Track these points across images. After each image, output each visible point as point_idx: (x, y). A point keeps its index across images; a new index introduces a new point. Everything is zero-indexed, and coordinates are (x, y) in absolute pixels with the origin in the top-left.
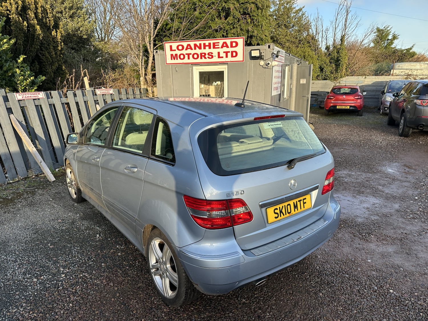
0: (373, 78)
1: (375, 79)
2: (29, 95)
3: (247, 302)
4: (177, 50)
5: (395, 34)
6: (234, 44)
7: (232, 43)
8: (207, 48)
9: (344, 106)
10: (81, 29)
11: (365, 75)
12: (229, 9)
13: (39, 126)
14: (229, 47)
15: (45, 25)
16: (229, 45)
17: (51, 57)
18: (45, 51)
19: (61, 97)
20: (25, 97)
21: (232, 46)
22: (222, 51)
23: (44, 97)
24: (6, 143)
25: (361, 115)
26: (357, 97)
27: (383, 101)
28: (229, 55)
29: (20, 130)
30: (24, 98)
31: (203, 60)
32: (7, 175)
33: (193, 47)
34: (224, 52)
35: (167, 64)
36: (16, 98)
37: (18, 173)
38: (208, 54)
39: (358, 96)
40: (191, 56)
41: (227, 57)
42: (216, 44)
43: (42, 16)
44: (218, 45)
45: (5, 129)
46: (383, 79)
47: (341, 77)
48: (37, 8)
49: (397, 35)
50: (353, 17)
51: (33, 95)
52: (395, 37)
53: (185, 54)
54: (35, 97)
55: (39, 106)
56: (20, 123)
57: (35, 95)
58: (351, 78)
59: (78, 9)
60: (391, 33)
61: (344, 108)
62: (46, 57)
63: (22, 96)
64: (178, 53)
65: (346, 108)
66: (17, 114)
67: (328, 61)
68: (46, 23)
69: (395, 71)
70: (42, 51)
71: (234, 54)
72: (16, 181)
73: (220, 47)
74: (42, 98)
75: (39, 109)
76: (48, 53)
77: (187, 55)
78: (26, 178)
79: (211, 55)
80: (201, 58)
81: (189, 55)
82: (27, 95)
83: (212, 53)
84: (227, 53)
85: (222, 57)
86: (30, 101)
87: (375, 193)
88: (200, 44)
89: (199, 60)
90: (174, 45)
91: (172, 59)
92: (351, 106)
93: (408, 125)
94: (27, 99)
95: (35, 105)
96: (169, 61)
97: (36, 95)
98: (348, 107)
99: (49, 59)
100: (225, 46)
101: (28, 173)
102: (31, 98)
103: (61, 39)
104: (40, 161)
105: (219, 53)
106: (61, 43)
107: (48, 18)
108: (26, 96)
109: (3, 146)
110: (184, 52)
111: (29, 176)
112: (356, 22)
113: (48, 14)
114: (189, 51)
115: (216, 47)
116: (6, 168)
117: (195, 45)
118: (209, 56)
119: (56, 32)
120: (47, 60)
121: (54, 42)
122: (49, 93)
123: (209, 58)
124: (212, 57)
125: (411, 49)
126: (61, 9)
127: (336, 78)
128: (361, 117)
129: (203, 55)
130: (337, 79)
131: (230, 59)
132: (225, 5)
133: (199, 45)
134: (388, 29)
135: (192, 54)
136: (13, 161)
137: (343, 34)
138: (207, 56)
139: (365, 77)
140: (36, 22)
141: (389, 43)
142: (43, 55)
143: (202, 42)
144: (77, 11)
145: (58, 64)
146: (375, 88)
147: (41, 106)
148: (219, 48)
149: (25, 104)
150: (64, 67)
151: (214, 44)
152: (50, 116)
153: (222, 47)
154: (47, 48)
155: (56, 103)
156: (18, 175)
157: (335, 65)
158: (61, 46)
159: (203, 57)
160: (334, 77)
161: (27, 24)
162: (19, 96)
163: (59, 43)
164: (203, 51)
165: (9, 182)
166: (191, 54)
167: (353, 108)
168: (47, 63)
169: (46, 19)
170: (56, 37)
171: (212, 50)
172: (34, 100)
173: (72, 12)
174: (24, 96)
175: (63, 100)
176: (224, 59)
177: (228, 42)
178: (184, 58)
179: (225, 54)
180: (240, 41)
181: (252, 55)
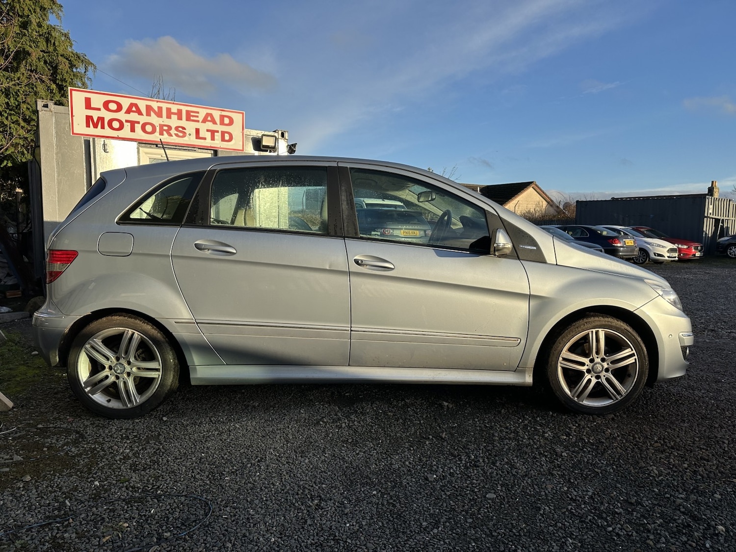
4: (102, 109)
6: (227, 121)
7: (222, 117)
8: (174, 117)
14: (217, 124)
16: (218, 120)
21: (222, 123)
22: (203, 128)
28: (218, 136)
31: (166, 138)
33: (144, 110)
34: (208, 131)
35: (73, 133)
38: (177, 128)
40: (138, 127)
41: (213, 138)
42: (192, 114)
44: (197, 117)
53: (124, 122)
64: (108, 116)
73: (200, 121)
77: (129, 124)
79: (181, 130)
80: (161, 134)
81: (133, 124)
83: (184, 128)
84: (213, 132)
85: (205, 139)
88: (160, 108)
89: (156, 137)
90: (97, 100)
91: (88, 126)
96: (80, 127)
100: (209, 121)
105: (197, 131)
110: (122, 116)
114: (133, 117)
115: (192, 118)
117: (149, 109)
118: (176, 132)
123: (176, 135)
124: (184, 134)
129: (165, 128)
131: (218, 143)
133: (156, 109)
135: (141, 123)
138: (173, 132)
143: (164, 106)
148: (198, 121)
151: (188, 112)
153: (205, 121)
159: (165, 133)
164: (164, 120)
166: (138, 123)
171: (183, 123)
176: (208, 142)
177: (217, 114)
178: (121, 127)
179: (209, 133)
180: (238, 118)
181: (263, 144)
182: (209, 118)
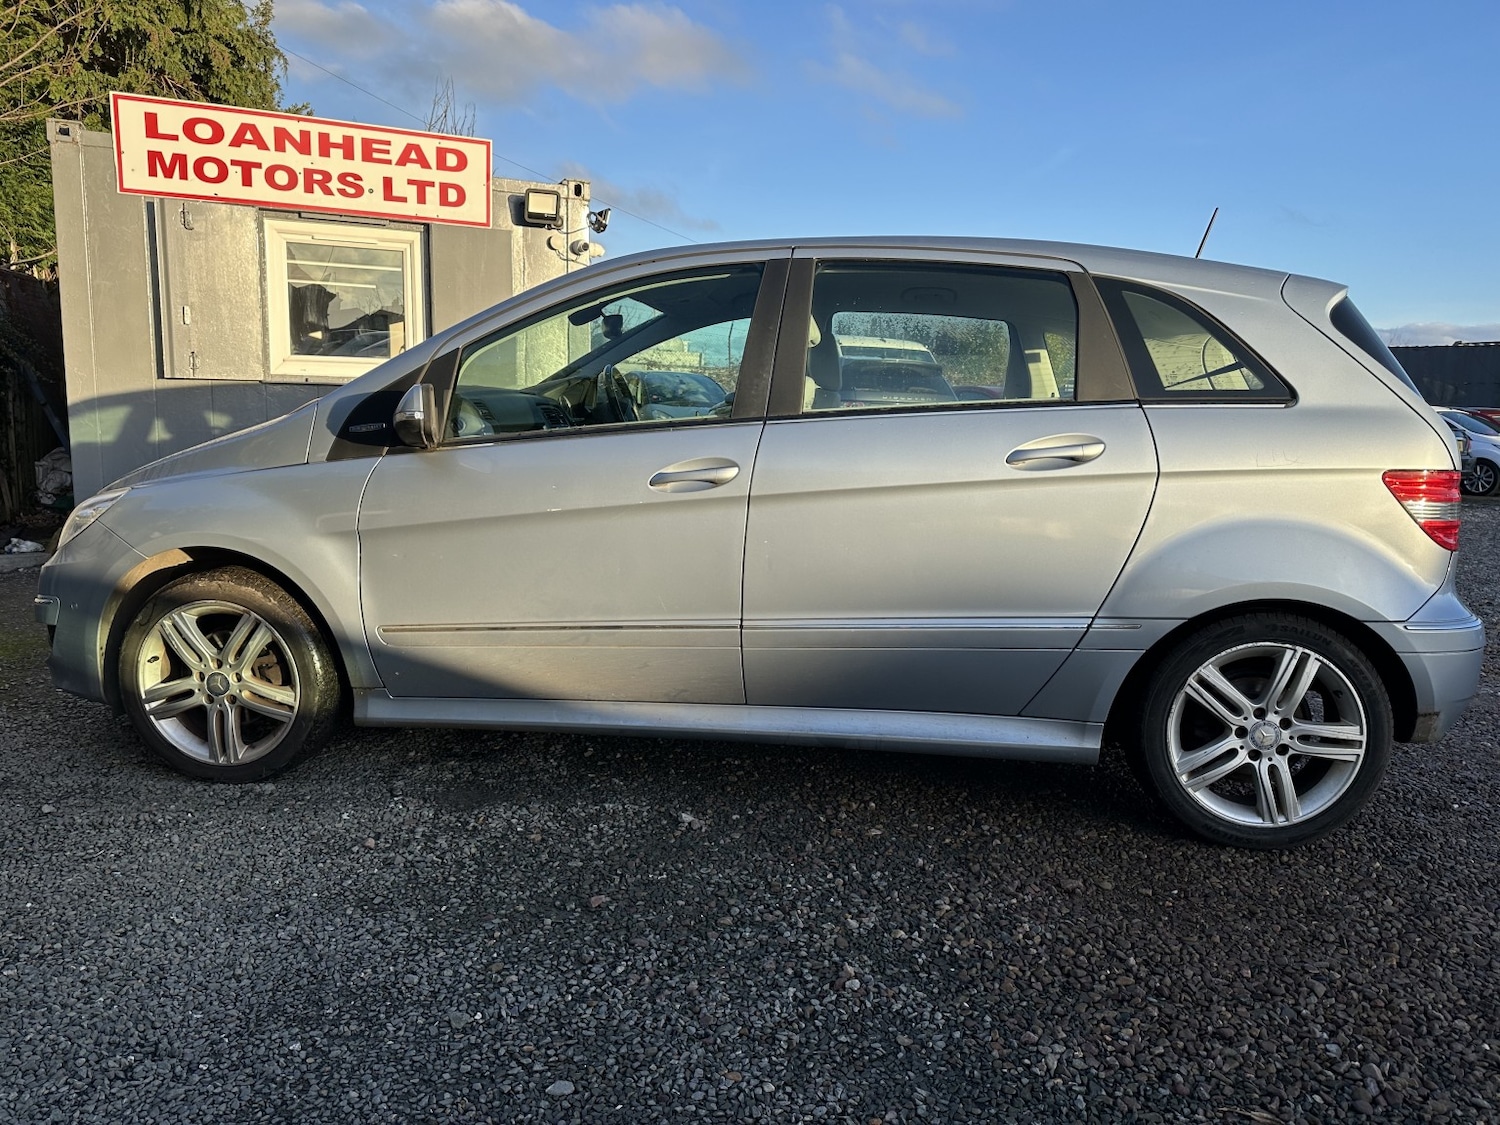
4: (182, 137)
6: (452, 160)
7: (441, 153)
8: (337, 153)
14: (430, 168)
16: (432, 159)
21: (442, 165)
22: (401, 175)
28: (432, 194)
31: (318, 198)
33: (269, 139)
34: (411, 182)
35: (122, 189)
38: (342, 178)
40: (258, 175)
41: (422, 199)
42: (375, 146)
44: (388, 152)
53: (228, 164)
64: (193, 152)
71: (452, 196)
73: (394, 161)
77: (239, 169)
79: (352, 184)
80: (309, 189)
81: (247, 168)
83: (358, 178)
84: (422, 187)
85: (404, 200)
88: (305, 135)
89: (298, 196)
90: (171, 117)
91: (153, 173)
96: (136, 175)
100: (413, 161)
105: (388, 183)
110: (223, 151)
114: (248, 153)
115: (376, 155)
117: (281, 136)
118: (342, 186)
123: (342, 192)
124: (360, 192)
129: (317, 177)
131: (432, 209)
133: (297, 137)
135: (265, 167)
138: (334, 185)
143: (315, 130)
148: (389, 162)
151: (366, 143)
153: (403, 160)
159: (316, 187)
164: (315, 161)
166: (259, 166)
171: (357, 166)
176: (412, 208)
177: (430, 148)
178: (223, 176)
179: (414, 189)
180: (476, 154)
181: (530, 210)
182: (413, 156)
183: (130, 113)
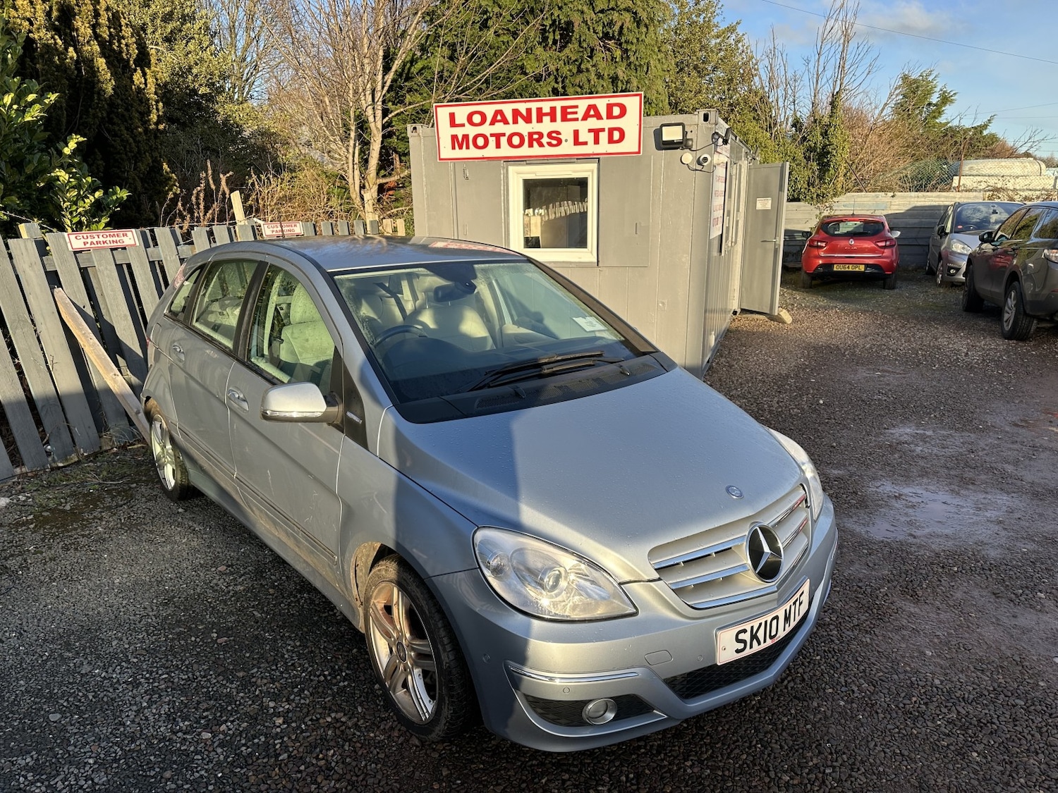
0: (911, 197)
1: (916, 199)
2: (101, 239)
3: (796, 782)
4: (467, 124)
5: (945, 92)
6: (616, 111)
7: (610, 107)
8: (546, 119)
9: (851, 266)
10: (195, 71)
11: (891, 189)
12: (570, 24)
13: (126, 319)
14: (602, 119)
15: (117, 57)
16: (603, 112)
17: (134, 140)
18: (118, 125)
19: (177, 244)
20: (92, 243)
21: (610, 116)
22: (584, 127)
23: (138, 244)
24: (46, 362)
25: (893, 288)
26: (883, 244)
27: (943, 254)
28: (604, 136)
29: (81, 330)
30: (88, 246)
31: (536, 150)
32: (49, 447)
33: (510, 117)
34: (590, 131)
35: (440, 159)
36: (69, 245)
37: (76, 440)
38: (549, 135)
39: (886, 241)
40: (504, 140)
41: (597, 141)
42: (569, 110)
43: (111, 35)
44: (576, 113)
45: (43, 326)
46: (937, 199)
47: (835, 195)
48: (97, 14)
49: (952, 93)
50: (860, 49)
51: (111, 239)
52: (945, 99)
53: (489, 136)
54: (115, 244)
55: (125, 267)
56: (81, 311)
57: (114, 239)
58: (858, 196)
59: (185, 19)
60: (937, 89)
61: (850, 270)
62: (122, 140)
63: (83, 240)
64: (471, 131)
65: (857, 270)
66: (72, 287)
67: (800, 156)
68: (121, 52)
69: (964, 180)
70: (113, 124)
71: (616, 135)
72: (73, 461)
73: (580, 118)
74: (131, 245)
75: (125, 273)
76: (127, 129)
77: (494, 138)
78: (95, 455)
79: (555, 138)
80: (531, 145)
81: (498, 136)
82: (96, 239)
83: (558, 133)
84: (596, 132)
85: (585, 143)
86: (103, 252)
87: (1004, 482)
88: (529, 111)
89: (525, 151)
90: (462, 113)
91: (453, 148)
92: (867, 266)
93: (1028, 311)
94: (95, 249)
95: (116, 265)
96: (447, 151)
97: (118, 239)
98: (862, 268)
99: (130, 144)
100: (592, 116)
101: (102, 440)
102: (106, 245)
103: (156, 93)
104: (135, 410)
105: (576, 133)
106: (157, 102)
107: (123, 38)
108: (94, 241)
109: (39, 371)
110: (487, 129)
111: (104, 448)
112: (867, 61)
113: (123, 28)
114: (499, 128)
115: (569, 116)
116: (46, 430)
117: (516, 113)
118: (549, 140)
119: (144, 74)
120: (125, 148)
121: (141, 101)
122: (148, 232)
123: (550, 144)
124: (560, 142)
125: (985, 126)
126: (141, 19)
127: (823, 197)
128: (891, 292)
129: (536, 136)
130: (824, 200)
131: (604, 146)
132: (558, 16)
133: (524, 113)
134: (930, 78)
135: (507, 135)
136: (63, 410)
137: (837, 90)
138: (545, 140)
139: (892, 194)
140: (97, 48)
141: (934, 112)
142: (115, 135)
143: (534, 106)
144: (182, 24)
145: (152, 157)
146: (917, 221)
147: (129, 266)
148: (577, 119)
149: (90, 260)
150: (165, 166)
151: (564, 109)
152: (152, 293)
153: (585, 118)
154: (123, 116)
155: (166, 259)
156: (77, 447)
157: (818, 164)
158: (157, 109)
159: (535, 144)
160: (818, 195)
161: (75, 55)
162: (76, 241)
163: (154, 103)
164: (535, 127)
165: (54, 465)
166: (504, 135)
167: (874, 270)
168: (124, 156)
169: (119, 42)
170: (144, 89)
171: (559, 125)
172: (112, 250)
173: (170, 27)
174: (89, 240)
175: (183, 250)
176: (590, 149)
177: (602, 104)
178: (486, 144)
179: (592, 134)
180: (633, 103)
181: (664, 139)
182: (592, 113)
183: (443, 114)
